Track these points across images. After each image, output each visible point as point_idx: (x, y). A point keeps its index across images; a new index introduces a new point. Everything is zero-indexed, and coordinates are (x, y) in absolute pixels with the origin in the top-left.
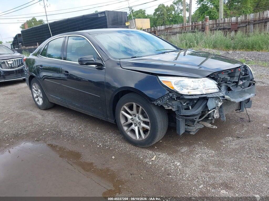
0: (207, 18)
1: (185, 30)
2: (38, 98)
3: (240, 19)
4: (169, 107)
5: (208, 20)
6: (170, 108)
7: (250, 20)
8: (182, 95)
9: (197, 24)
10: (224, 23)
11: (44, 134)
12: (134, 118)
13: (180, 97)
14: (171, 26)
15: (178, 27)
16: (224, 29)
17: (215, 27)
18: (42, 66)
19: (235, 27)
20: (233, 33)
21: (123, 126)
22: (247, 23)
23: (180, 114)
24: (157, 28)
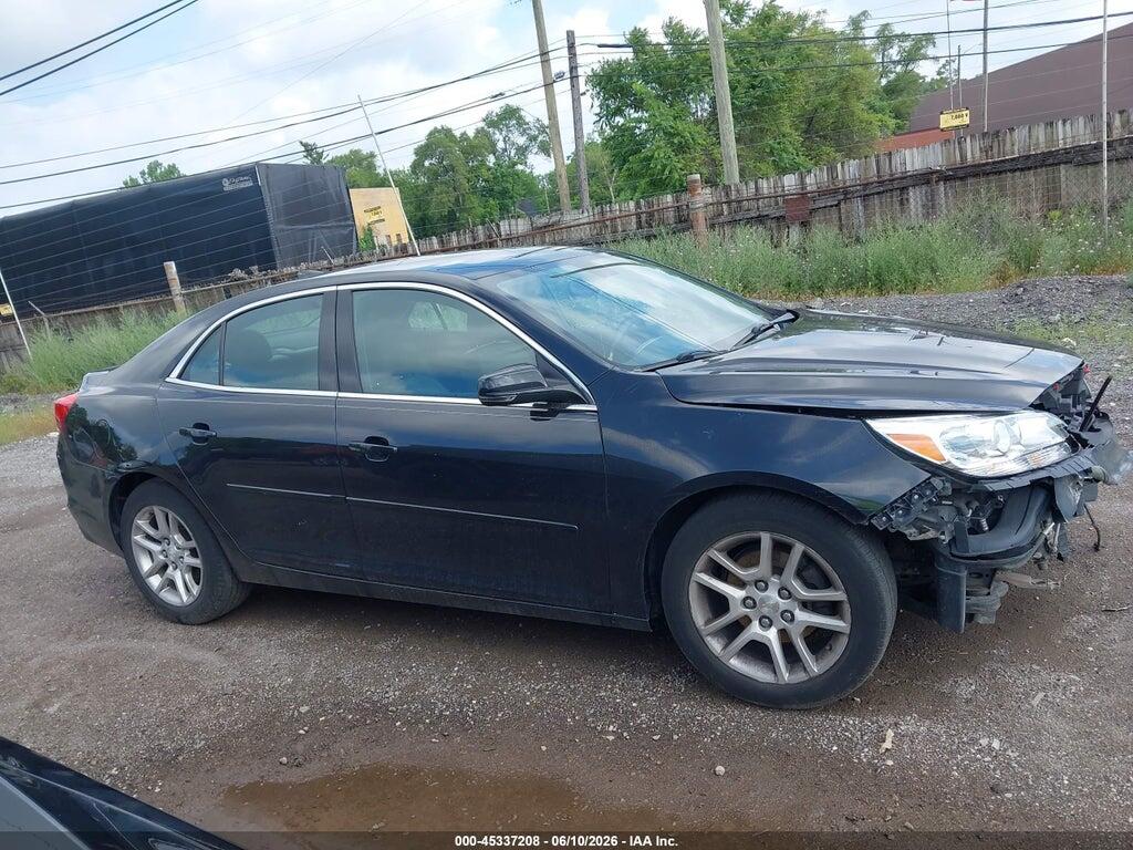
0: (696, 181)
1: (615, 231)
2: (168, 571)
3: (813, 181)
4: (922, 531)
5: (699, 191)
6: (931, 534)
7: (848, 184)
8: (974, 480)
9: (655, 208)
10: (758, 197)
11: (301, 732)
12: (758, 595)
13: (966, 488)
14: (555, 219)
15: (581, 221)
16: (760, 219)
17: (726, 213)
18: (205, 427)
19: (799, 212)
20: (795, 234)
21: (704, 633)
22: (841, 195)
23: (960, 554)
24: (498, 226)
